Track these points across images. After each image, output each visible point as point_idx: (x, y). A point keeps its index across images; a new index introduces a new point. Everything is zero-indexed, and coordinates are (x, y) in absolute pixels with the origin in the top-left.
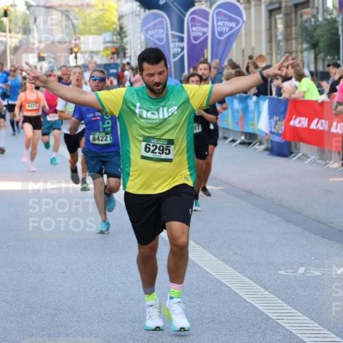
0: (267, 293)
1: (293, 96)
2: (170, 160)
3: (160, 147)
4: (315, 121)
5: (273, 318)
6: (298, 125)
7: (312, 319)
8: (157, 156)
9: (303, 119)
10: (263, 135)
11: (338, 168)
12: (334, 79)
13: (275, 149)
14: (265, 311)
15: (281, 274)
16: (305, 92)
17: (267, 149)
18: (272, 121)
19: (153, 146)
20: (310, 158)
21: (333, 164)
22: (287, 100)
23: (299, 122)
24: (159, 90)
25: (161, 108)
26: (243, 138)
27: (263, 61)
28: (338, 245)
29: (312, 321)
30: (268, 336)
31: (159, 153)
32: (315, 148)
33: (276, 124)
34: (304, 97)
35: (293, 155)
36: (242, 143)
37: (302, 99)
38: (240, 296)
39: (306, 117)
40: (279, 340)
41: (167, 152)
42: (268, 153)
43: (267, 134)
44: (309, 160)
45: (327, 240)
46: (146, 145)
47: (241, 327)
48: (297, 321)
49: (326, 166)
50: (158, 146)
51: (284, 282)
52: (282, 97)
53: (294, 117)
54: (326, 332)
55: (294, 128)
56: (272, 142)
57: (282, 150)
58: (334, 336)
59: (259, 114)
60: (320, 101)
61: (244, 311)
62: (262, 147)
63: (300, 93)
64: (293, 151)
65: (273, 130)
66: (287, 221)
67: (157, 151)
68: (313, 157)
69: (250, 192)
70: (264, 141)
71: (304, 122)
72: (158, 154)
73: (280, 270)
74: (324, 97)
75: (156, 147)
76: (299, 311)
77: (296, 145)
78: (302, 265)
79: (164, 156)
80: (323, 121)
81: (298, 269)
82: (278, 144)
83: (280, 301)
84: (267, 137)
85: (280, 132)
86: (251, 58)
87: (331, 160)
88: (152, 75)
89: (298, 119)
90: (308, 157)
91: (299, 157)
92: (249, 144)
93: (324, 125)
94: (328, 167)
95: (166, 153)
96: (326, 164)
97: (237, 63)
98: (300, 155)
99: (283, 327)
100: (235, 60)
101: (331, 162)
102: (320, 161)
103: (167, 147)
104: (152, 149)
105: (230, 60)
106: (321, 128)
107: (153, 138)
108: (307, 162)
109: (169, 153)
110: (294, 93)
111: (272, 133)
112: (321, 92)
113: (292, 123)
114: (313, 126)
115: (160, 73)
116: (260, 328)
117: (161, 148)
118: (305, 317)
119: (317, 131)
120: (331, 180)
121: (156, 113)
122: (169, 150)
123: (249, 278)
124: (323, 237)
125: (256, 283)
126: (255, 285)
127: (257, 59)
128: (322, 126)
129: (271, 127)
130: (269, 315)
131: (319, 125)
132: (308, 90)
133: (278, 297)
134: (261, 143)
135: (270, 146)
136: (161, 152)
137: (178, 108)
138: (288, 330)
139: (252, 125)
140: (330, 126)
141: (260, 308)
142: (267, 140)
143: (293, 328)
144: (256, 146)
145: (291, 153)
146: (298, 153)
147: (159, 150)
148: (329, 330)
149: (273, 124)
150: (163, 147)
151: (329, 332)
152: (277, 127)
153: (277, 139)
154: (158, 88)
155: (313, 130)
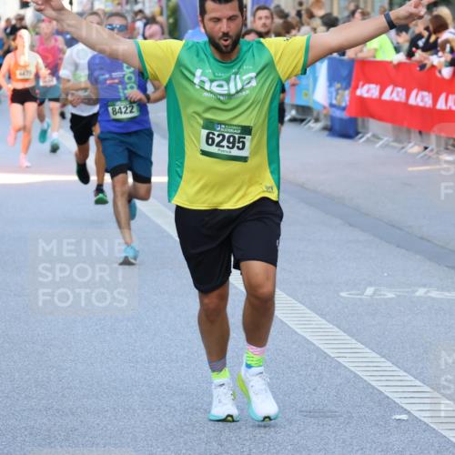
0: (324, 322)
1: (361, 55)
2: (244, 159)
3: (229, 137)
4: (389, 90)
5: (333, 355)
6: (366, 95)
7: (383, 357)
8: (225, 151)
9: (372, 86)
10: (320, 108)
11: (419, 153)
12: (414, 32)
13: (337, 127)
14: (321, 347)
15: (342, 297)
16: (376, 50)
17: (325, 128)
18: (333, 89)
19: (218, 136)
20: (382, 139)
21: (412, 147)
22: (352, 61)
23: (369, 91)
24: (226, 46)
25: (233, 76)
26: (293, 113)
27: (320, 8)
28: (418, 257)
29: (383, 360)
30: (325, 380)
31: (228, 147)
32: (389, 126)
33: (337, 94)
34: (374, 57)
35: (360, 135)
36: (293, 120)
37: (372, 59)
38: (289, 327)
39: (377, 84)
40: (341, 384)
41: (241, 145)
42: (326, 133)
43: (325, 108)
44: (381, 143)
45: (403, 251)
46: (208, 134)
47: (290, 367)
48: (364, 360)
49: (404, 150)
50: (227, 135)
51: (347, 307)
52: (346, 57)
53: (361, 83)
54: (402, 373)
55: (361, 99)
56: (332, 119)
57: (345, 129)
58: (412, 378)
59: (315, 80)
60: (395, 62)
61: (295, 346)
62: (319, 125)
63: (369, 51)
64: (360, 130)
65: (334, 102)
66: (351, 225)
67: (225, 143)
68: (386, 139)
69: (302, 186)
70: (322, 117)
71: (373, 91)
72: (226, 149)
73: (342, 291)
74: (401, 57)
75: (224, 136)
76: (367, 347)
77: (363, 122)
78: (370, 284)
79: (235, 152)
80: (400, 89)
81: (365, 289)
82: (341, 120)
83: (343, 333)
84: (325, 112)
85: (343, 104)
86: (301, 4)
87: (410, 142)
88: (218, 20)
89: (366, 87)
90: (379, 139)
91: (368, 139)
92: (302, 121)
93: (401, 94)
94: (406, 152)
95: (238, 148)
96: (403, 148)
97: (286, 11)
98: (369, 135)
99: (346, 368)
100: (283, 6)
101: (410, 145)
102: (395, 144)
103: (240, 138)
104: (217, 140)
105: (278, 6)
106: (396, 99)
107: (220, 123)
108: (378, 145)
109: (243, 148)
110: (361, 51)
111: (332, 105)
112: (397, 50)
113: (358, 92)
114: (386, 96)
115: (230, 19)
116: (314, 369)
117: (231, 139)
118: (374, 354)
119: (392, 103)
120: (410, 169)
121: (224, 83)
122: (244, 143)
123: (300, 302)
124: (398, 247)
125: (309, 308)
126: (308, 311)
127: (312, 5)
128: (398, 95)
129: (331, 98)
130: (326, 351)
131: (394, 95)
132: (381, 47)
133: (339, 327)
134: (317, 120)
135: (329, 123)
136: (231, 145)
137: (258, 74)
138: (352, 372)
139: (306, 95)
140: (408, 96)
141: (315, 342)
142: (325, 116)
143: (358, 369)
144: (312, 124)
145: (357, 133)
146: (367, 133)
147: (228, 142)
148: (405, 371)
149: (334, 94)
150: (234, 137)
151: (405, 374)
152: (338, 97)
153: (338, 114)
154: (226, 43)
155: (386, 102)
